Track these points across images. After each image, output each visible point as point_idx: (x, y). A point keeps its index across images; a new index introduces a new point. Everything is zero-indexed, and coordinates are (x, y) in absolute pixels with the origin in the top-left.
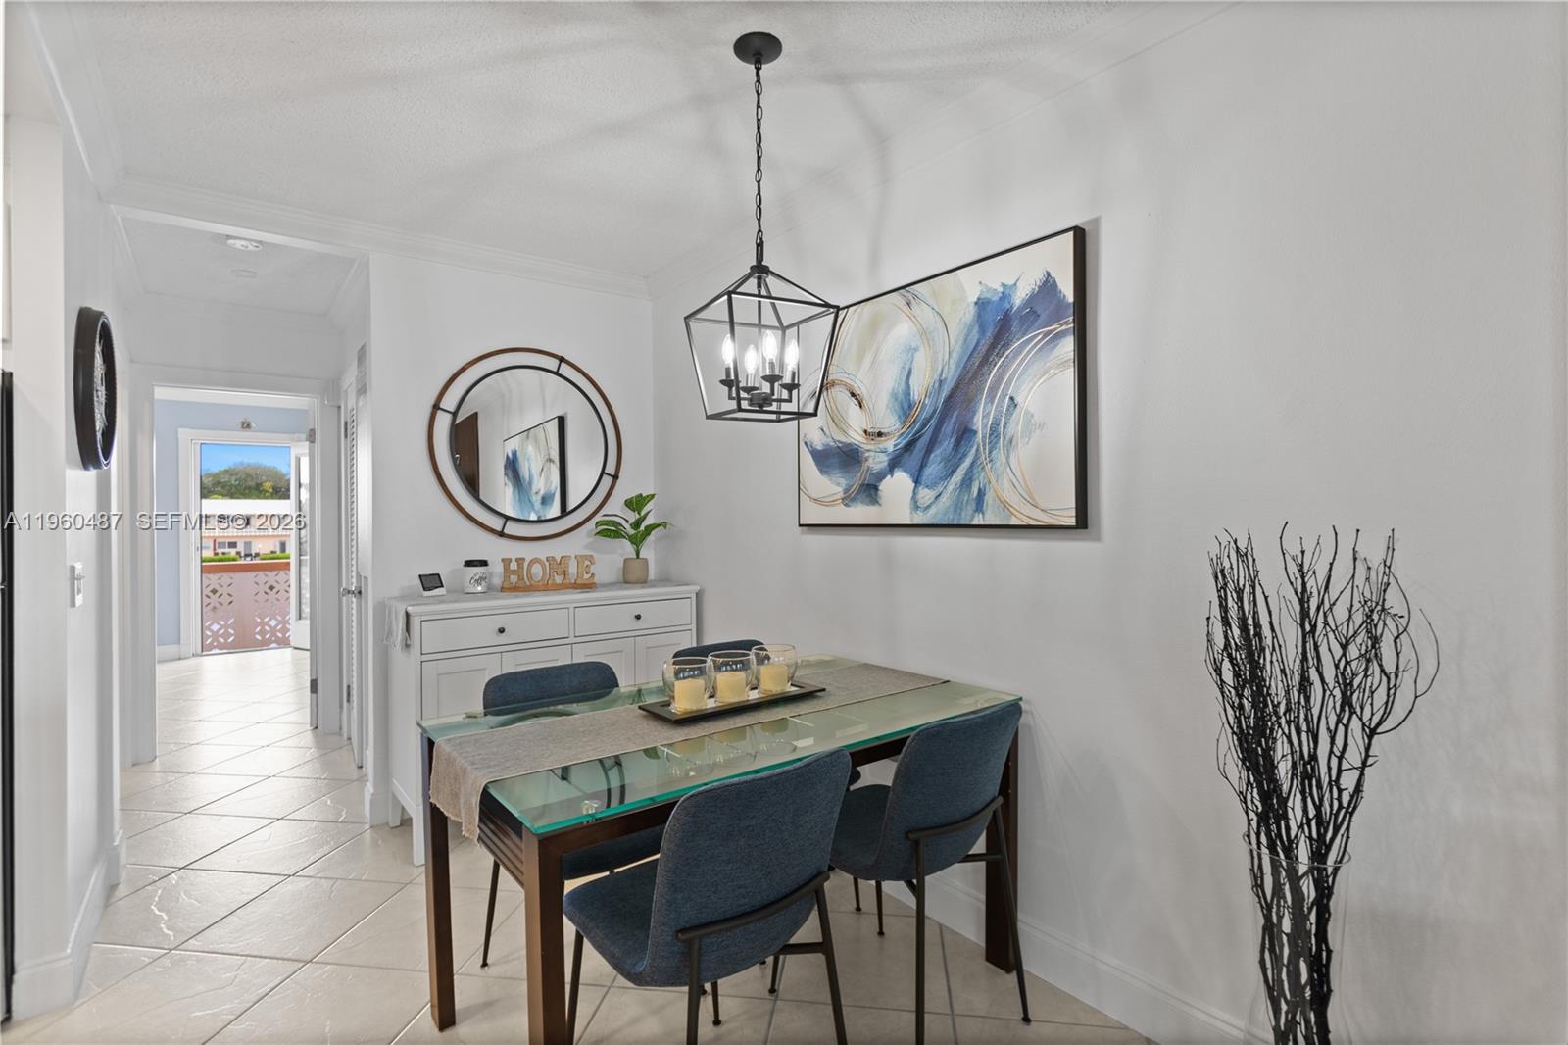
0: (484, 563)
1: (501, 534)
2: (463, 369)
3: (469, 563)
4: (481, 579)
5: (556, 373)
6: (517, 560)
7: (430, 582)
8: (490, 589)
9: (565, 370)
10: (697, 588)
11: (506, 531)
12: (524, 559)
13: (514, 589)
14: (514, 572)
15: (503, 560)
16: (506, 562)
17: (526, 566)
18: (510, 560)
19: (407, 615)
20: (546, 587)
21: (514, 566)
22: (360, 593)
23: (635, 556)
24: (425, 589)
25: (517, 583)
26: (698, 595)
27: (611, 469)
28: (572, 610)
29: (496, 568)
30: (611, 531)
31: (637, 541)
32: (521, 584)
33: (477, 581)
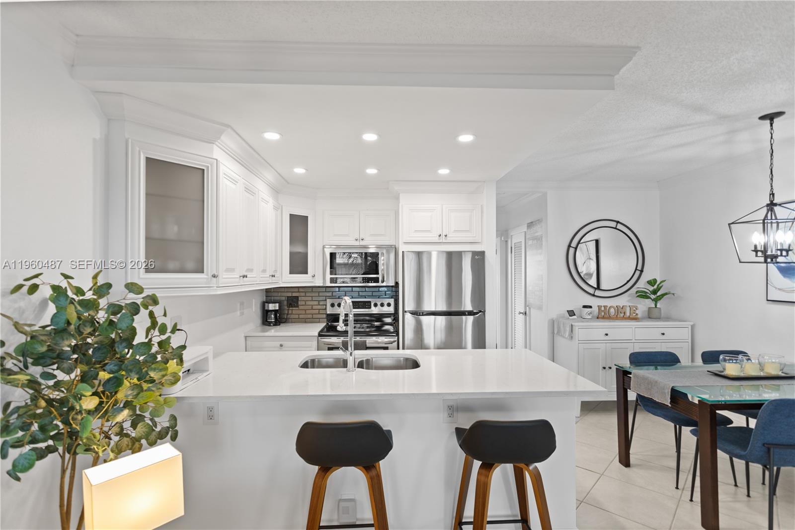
0: (590, 307)
1: (594, 295)
2: (579, 231)
3: (585, 307)
4: (591, 313)
5: (616, 228)
6: (604, 306)
7: (571, 313)
8: (593, 317)
9: (620, 226)
10: (692, 323)
11: (595, 294)
12: (607, 306)
13: (603, 318)
14: (603, 311)
15: (598, 306)
16: (599, 307)
17: (608, 308)
18: (602, 306)
19: (572, 325)
20: (616, 318)
21: (603, 309)
22: (525, 313)
23: (654, 306)
24: (570, 316)
25: (604, 315)
26: (693, 327)
27: (639, 268)
28: (634, 328)
29: (595, 310)
30: (643, 295)
31: (656, 301)
32: (606, 316)
33: (589, 314)
